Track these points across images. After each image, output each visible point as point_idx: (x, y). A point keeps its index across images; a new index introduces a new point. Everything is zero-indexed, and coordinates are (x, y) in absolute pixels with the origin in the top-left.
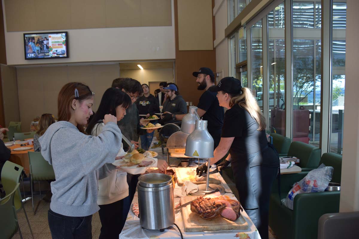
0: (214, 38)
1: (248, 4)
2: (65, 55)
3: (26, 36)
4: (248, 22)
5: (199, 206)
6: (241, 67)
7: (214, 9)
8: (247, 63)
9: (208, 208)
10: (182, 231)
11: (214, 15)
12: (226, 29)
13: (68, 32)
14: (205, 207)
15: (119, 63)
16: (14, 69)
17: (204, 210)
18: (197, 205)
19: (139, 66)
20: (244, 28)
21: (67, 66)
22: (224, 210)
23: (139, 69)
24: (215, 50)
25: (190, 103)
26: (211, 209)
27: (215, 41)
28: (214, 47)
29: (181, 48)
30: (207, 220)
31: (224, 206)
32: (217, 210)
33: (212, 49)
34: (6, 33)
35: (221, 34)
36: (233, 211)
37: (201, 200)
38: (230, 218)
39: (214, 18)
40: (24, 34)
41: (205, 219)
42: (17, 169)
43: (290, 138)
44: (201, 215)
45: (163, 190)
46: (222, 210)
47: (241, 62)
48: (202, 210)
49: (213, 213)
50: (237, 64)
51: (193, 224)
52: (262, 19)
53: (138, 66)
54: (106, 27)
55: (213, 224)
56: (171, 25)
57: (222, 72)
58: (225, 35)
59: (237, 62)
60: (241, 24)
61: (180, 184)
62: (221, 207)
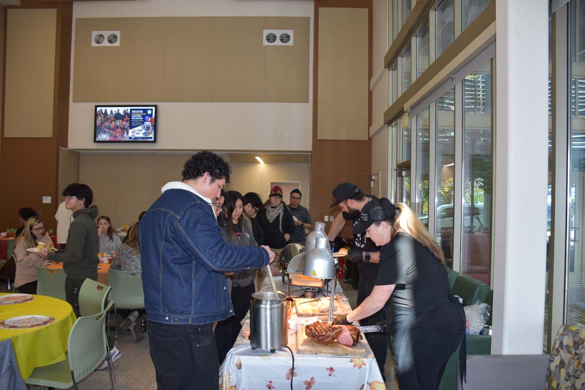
0: (370, 124)
1: (414, 81)
2: (153, 140)
3: (99, 109)
4: (413, 107)
5: (314, 329)
6: (404, 169)
7: (371, 80)
8: (410, 164)
9: (323, 331)
10: (294, 353)
11: (371, 89)
12: (386, 112)
13: (158, 106)
14: (320, 330)
15: (229, 154)
16: (77, 154)
17: (318, 333)
18: (312, 328)
19: (258, 158)
20: (409, 114)
21: (152, 154)
22: (341, 335)
23: (258, 162)
24: (371, 140)
25: (331, 217)
26: (326, 332)
27: (371, 128)
28: (370, 136)
29: (320, 137)
30: (321, 344)
31: (340, 330)
32: (333, 334)
33: (367, 139)
34: (72, 105)
35: (379, 120)
36: (350, 336)
37: (316, 324)
38: (346, 344)
39: (370, 93)
40: (96, 107)
41: (319, 343)
42: (100, 288)
43: (459, 272)
44: (315, 339)
45: (277, 308)
46: (338, 334)
47: (405, 162)
48: (316, 333)
49: (328, 337)
50: (398, 163)
51: (306, 347)
52: (429, 106)
53: (256, 159)
54: (213, 101)
55: (327, 348)
56: (307, 102)
57: (379, 174)
58: (384, 121)
59: (398, 160)
60: (403, 110)
61: (299, 314)
62: (337, 331)
